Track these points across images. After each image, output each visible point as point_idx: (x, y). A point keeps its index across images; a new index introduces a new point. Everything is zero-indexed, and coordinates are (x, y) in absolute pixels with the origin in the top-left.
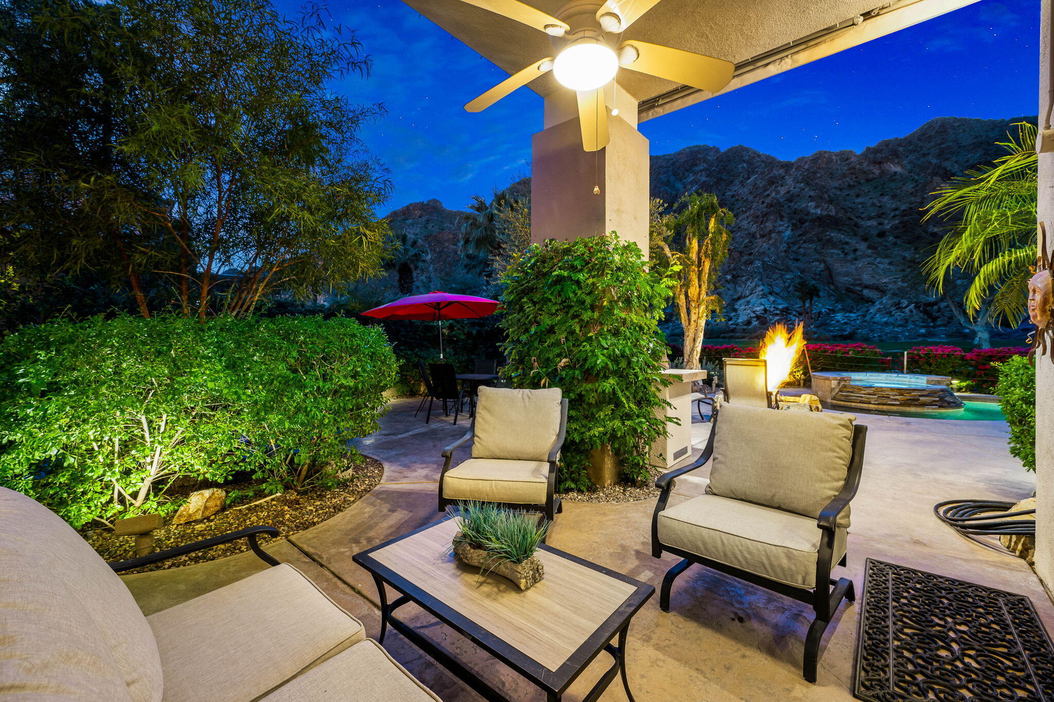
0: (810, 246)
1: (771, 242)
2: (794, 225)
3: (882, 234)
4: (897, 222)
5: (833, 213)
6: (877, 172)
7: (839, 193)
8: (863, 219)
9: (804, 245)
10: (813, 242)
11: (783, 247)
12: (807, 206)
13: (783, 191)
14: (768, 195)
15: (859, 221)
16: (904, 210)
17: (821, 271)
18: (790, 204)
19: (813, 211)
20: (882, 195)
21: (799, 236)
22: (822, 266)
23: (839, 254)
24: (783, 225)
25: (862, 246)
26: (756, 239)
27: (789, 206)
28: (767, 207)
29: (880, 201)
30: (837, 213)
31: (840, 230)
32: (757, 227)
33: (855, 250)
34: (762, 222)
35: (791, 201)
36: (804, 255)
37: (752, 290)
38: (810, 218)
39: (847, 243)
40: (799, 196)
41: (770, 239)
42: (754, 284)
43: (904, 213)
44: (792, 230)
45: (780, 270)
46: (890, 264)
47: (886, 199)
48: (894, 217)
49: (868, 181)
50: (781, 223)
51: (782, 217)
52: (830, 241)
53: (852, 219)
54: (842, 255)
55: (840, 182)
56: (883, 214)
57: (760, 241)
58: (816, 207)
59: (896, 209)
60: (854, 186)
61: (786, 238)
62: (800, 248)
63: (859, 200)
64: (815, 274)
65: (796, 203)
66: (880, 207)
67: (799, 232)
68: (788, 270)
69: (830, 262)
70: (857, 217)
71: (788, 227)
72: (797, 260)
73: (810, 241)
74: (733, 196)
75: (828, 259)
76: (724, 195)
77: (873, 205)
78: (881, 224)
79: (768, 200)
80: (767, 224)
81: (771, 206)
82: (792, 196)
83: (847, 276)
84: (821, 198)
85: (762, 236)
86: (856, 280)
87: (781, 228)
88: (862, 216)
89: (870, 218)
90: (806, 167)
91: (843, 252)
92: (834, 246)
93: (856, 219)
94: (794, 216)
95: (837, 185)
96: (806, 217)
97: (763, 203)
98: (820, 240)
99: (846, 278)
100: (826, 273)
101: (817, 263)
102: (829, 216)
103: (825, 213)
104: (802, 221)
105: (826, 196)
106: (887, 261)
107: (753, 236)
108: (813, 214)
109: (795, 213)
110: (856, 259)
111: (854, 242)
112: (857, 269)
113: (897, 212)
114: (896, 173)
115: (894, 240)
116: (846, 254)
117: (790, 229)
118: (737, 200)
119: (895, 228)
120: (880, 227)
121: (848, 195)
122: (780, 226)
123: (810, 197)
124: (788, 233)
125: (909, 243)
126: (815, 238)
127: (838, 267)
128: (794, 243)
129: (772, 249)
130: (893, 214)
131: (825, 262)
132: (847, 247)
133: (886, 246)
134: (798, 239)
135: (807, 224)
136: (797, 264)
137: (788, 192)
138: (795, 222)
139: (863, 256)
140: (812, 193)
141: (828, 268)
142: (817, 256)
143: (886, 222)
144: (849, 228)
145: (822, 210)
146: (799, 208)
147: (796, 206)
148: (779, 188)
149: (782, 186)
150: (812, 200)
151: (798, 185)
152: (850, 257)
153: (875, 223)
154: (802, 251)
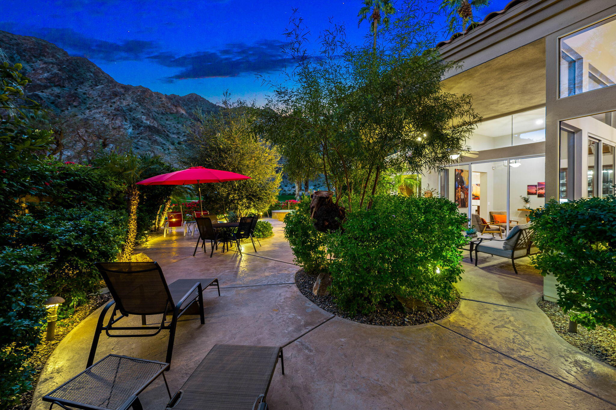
0: (145, 141)
1: (120, 134)
2: (134, 126)
3: (179, 143)
4: (186, 138)
5: (156, 126)
6: (175, 111)
7: (157, 115)
9: (141, 140)
10: (146, 140)
11: (128, 138)
12: (141, 117)
13: (125, 103)
14: (114, 103)
15: (169, 133)
16: (188, 134)
18: (130, 113)
19: (145, 121)
20: (178, 123)
21: (138, 134)
22: (153, 154)
23: (161, 150)
24: (127, 125)
25: (172, 147)
27: (130, 114)
28: (114, 110)
29: (177, 126)
30: (158, 126)
31: (160, 136)
32: (109, 121)
33: (169, 149)
34: (113, 119)
35: (131, 111)
36: (142, 146)
38: (144, 125)
39: (164, 144)
40: (135, 109)
41: (119, 131)
44: (133, 129)
47: (180, 125)
48: (184, 135)
49: (171, 113)
50: (126, 123)
51: (126, 120)
52: (155, 141)
53: (165, 132)
54: (163, 150)
55: (158, 109)
56: (179, 133)
58: (146, 120)
59: (185, 132)
60: (164, 114)
61: (129, 133)
62: (138, 141)
63: (167, 122)
65: (134, 113)
66: (178, 129)
67: (137, 132)
69: (157, 153)
70: (168, 131)
71: (130, 127)
72: (138, 148)
73: (145, 139)
74: (84, 94)
75: (156, 151)
76: (76, 90)
77: (175, 127)
78: (179, 138)
79: (115, 106)
80: (117, 122)
81: (118, 110)
82: (131, 108)
84: (149, 115)
85: (114, 129)
87: (126, 127)
88: (170, 131)
89: (174, 134)
90: (139, 94)
92: (158, 144)
93: (167, 132)
94: (133, 121)
95: (156, 111)
96: (141, 124)
97: (111, 106)
98: (150, 139)
101: (150, 152)
102: (154, 127)
103: (152, 125)
104: (139, 126)
105: (151, 115)
108: (145, 123)
109: (134, 119)
110: (170, 154)
111: (168, 144)
114: (183, 114)
116: (165, 150)
117: (131, 128)
118: (88, 98)
119: (185, 141)
120: (179, 139)
121: (162, 118)
122: (125, 125)
123: (142, 112)
124: (130, 130)
126: (147, 138)
128: (135, 138)
130: (183, 134)
131: (154, 152)
132: (164, 146)
134: (137, 136)
135: (142, 128)
136: (138, 151)
137: (129, 105)
138: (134, 125)
140: (143, 111)
142: (149, 148)
143: (181, 137)
144: (165, 136)
145: (150, 122)
146: (136, 117)
147: (134, 115)
148: (122, 101)
149: (124, 99)
150: (144, 115)
151: (134, 103)
152: (167, 152)
153: (176, 137)
154: (140, 143)
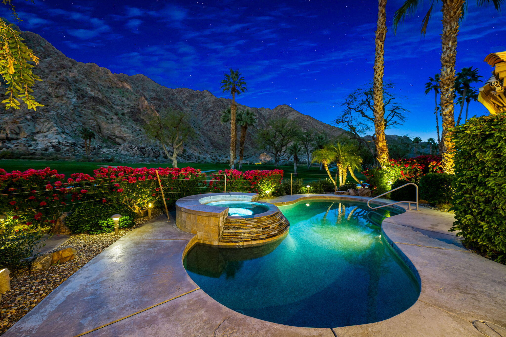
0: (88, 111)
1: (63, 102)
2: (78, 96)
3: (123, 114)
4: (129, 110)
5: (100, 97)
6: (121, 85)
7: (103, 88)
8: (115, 105)
9: (85, 109)
10: (90, 109)
11: (71, 107)
12: (86, 89)
13: (71, 75)
14: (60, 74)
15: (113, 105)
16: (132, 106)
17: (95, 125)
18: (75, 84)
19: (89, 92)
20: (123, 96)
21: (81, 103)
22: (95, 123)
23: (104, 119)
25: (115, 117)
26: (52, 97)
27: (75, 85)
28: (60, 80)
29: (122, 99)
30: (103, 98)
31: (104, 107)
32: (52, 90)
33: (112, 119)
34: (56, 88)
36: (85, 115)
37: (49, 128)
38: (88, 96)
39: (108, 114)
41: (62, 100)
42: (50, 125)
43: (132, 108)
44: (77, 99)
45: (69, 120)
46: (127, 128)
47: (124, 99)
48: (128, 108)
49: (117, 88)
50: (70, 93)
51: (70, 90)
52: (99, 111)
53: (110, 103)
54: (105, 120)
55: (104, 83)
56: (123, 105)
57: (55, 100)
58: (91, 91)
59: (129, 105)
60: (110, 88)
61: (73, 103)
62: (82, 110)
63: (113, 95)
64: (91, 126)
65: (79, 85)
66: (122, 102)
67: (81, 101)
68: (75, 121)
69: (100, 122)
70: (112, 103)
71: (74, 96)
72: (81, 117)
73: (88, 108)
75: (98, 120)
77: (119, 100)
78: (123, 109)
79: (61, 77)
80: (60, 91)
81: (63, 81)
82: (77, 80)
83: (108, 130)
84: (94, 87)
85: (57, 97)
86: (112, 133)
87: (70, 96)
88: (115, 103)
89: (118, 105)
91: (106, 118)
92: (101, 114)
94: (78, 92)
95: (102, 84)
96: (85, 95)
97: (57, 77)
98: (94, 109)
99: (108, 131)
100: (97, 127)
101: (92, 121)
102: (99, 98)
103: (96, 96)
104: (83, 96)
105: (96, 87)
106: (126, 127)
107: (49, 94)
108: (90, 94)
109: (79, 90)
110: (112, 123)
111: (111, 115)
112: (113, 128)
113: (129, 106)
114: (128, 89)
115: (128, 118)
117: (76, 98)
119: (128, 113)
120: (122, 110)
121: (108, 91)
122: (69, 94)
123: (88, 84)
124: (74, 100)
125: (134, 121)
126: (91, 107)
127: (104, 125)
128: (78, 107)
129: (64, 107)
130: (127, 106)
131: (97, 121)
132: (107, 116)
133: (125, 120)
134: (81, 105)
135: (86, 98)
136: (81, 119)
137: (74, 77)
138: (79, 95)
139: (116, 122)
140: (89, 83)
141: (98, 125)
142: (92, 117)
143: (125, 109)
144: (109, 107)
145: (95, 93)
146: (81, 88)
147: (79, 87)
148: (68, 72)
149: (70, 72)
150: (89, 86)
151: (80, 75)
152: (110, 121)
153: (120, 108)
154: (83, 112)
